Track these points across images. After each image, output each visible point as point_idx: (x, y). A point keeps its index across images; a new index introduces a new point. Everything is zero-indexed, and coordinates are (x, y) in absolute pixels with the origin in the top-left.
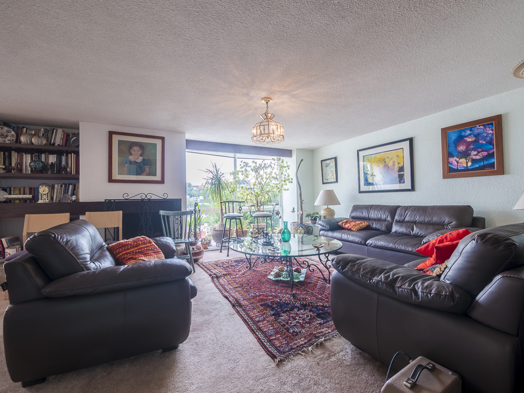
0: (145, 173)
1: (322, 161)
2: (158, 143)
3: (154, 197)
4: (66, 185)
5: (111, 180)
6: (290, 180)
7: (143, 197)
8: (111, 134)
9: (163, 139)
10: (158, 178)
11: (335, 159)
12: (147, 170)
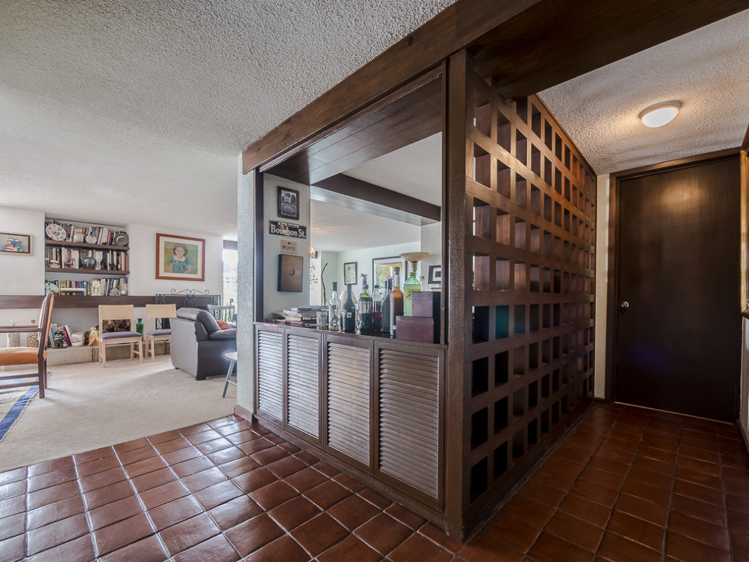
0: (187, 271)
1: (345, 264)
2: (200, 244)
3: (197, 293)
4: (111, 279)
5: (158, 277)
6: (316, 281)
7: (188, 293)
8: (158, 235)
9: (203, 241)
10: (199, 276)
11: (356, 263)
12: (190, 268)
